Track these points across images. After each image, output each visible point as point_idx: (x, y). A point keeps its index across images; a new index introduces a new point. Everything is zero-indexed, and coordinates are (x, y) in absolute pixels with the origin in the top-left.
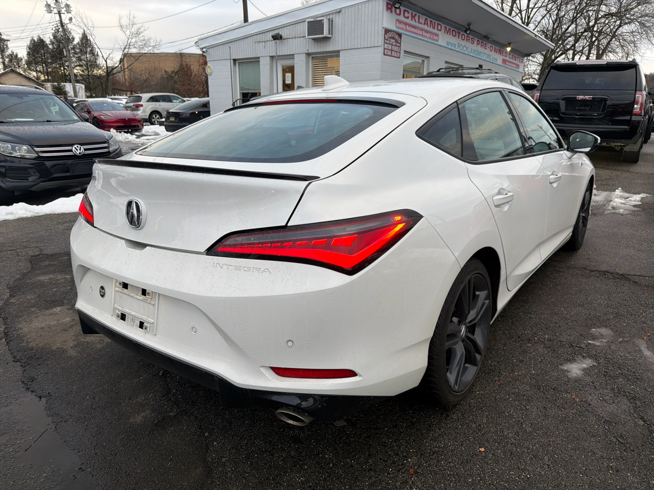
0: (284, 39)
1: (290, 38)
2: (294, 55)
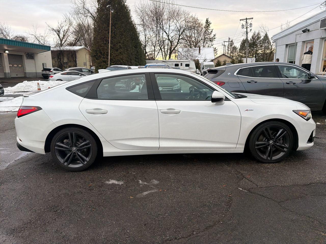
0: (310, 31)
1: (313, 31)
2: (314, 39)
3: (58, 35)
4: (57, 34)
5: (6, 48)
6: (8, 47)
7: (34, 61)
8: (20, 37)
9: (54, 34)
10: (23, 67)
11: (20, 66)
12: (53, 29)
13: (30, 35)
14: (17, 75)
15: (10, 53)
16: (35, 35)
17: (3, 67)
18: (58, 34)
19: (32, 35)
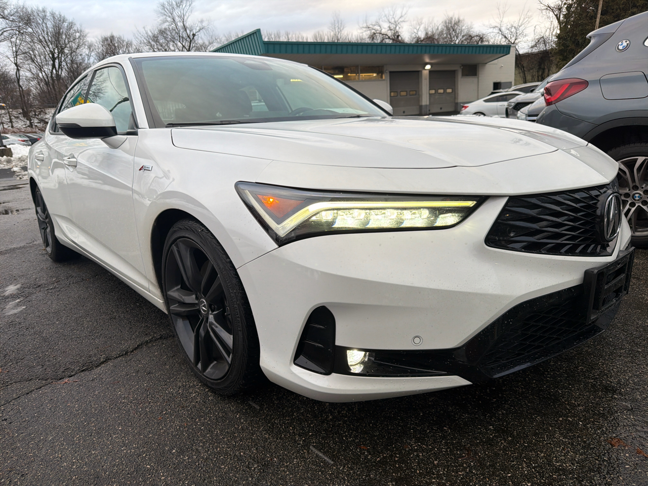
3: (557, 18)
4: (554, 16)
5: (427, 60)
6: (431, 58)
7: (477, 79)
8: (477, 36)
9: (549, 17)
10: (454, 93)
11: (449, 91)
12: (549, 7)
13: (491, 28)
14: (441, 108)
15: (433, 69)
16: (499, 26)
17: (419, 95)
18: (556, 15)
19: (494, 27)
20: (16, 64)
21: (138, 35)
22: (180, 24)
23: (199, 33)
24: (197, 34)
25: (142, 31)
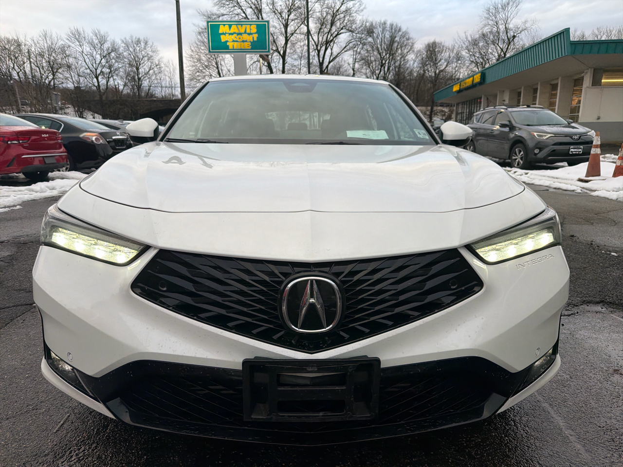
20: (353, 70)
21: (458, 40)
22: (502, 28)
23: (519, 35)
24: (517, 36)
25: (463, 36)
